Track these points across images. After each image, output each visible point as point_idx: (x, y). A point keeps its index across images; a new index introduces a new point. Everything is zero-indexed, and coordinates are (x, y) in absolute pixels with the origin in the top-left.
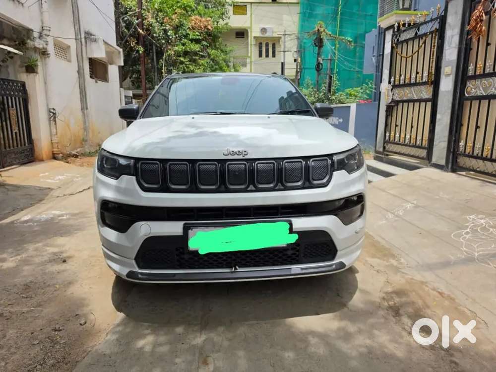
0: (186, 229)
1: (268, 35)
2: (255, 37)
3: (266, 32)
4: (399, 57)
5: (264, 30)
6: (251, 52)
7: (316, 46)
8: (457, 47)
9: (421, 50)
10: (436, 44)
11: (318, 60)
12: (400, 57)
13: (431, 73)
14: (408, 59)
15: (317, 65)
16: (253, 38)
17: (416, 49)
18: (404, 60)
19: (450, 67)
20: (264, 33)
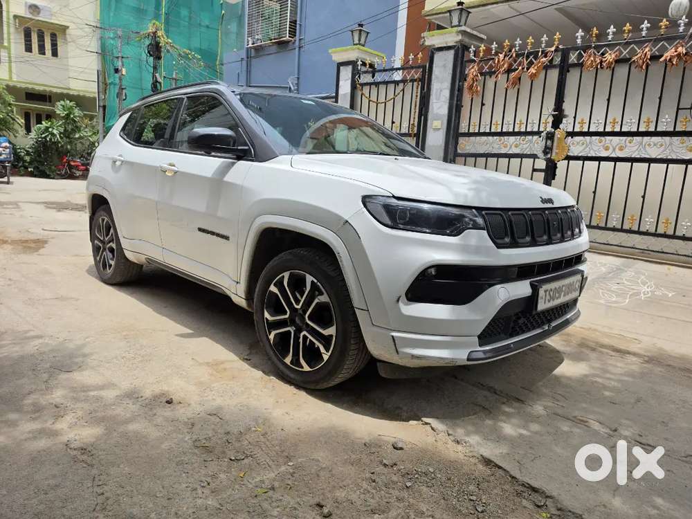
0: (535, 288)
1: (41, 17)
2: (15, 17)
3: (39, 13)
4: (365, 101)
5: (34, 8)
6: (9, 39)
7: (151, 55)
8: (448, 101)
9: (399, 99)
10: (419, 94)
11: (154, 76)
12: (367, 101)
13: (413, 124)
14: (379, 105)
15: (153, 83)
16: (11, 17)
17: (391, 95)
18: (373, 106)
19: (440, 122)
20: (35, 13)
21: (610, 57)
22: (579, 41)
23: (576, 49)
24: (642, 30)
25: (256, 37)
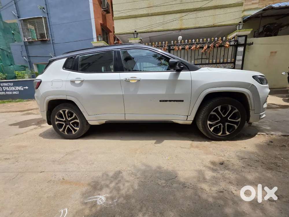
21: (180, 48)
22: (172, 44)
23: (172, 45)
24: (189, 42)
25: (29, 38)
